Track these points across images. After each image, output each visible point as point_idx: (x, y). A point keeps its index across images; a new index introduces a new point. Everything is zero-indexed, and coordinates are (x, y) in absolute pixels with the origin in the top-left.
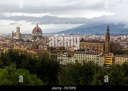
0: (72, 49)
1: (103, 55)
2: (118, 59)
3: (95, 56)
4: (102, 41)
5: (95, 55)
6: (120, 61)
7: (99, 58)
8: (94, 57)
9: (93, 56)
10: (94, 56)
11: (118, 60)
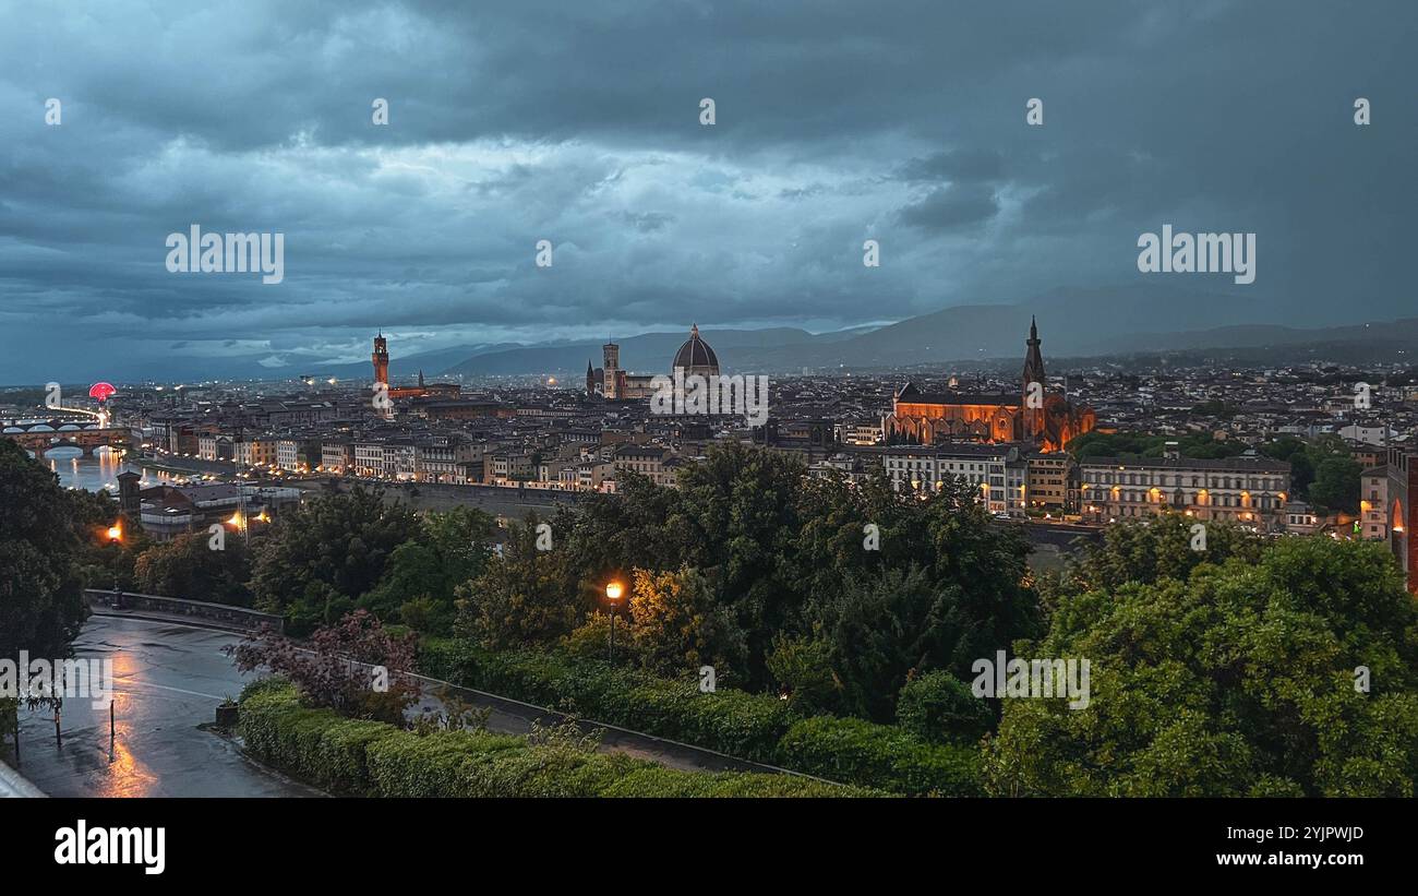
0: (863, 435)
1: (1019, 459)
2: (1098, 475)
3: (981, 468)
4: (999, 393)
5: (983, 463)
6: (1104, 487)
7: (1004, 489)
8: (977, 472)
9: (972, 467)
10: (976, 467)
11: (1098, 482)
